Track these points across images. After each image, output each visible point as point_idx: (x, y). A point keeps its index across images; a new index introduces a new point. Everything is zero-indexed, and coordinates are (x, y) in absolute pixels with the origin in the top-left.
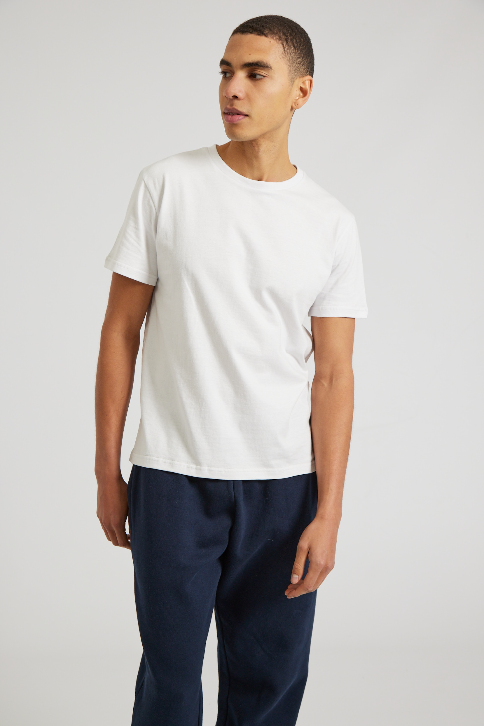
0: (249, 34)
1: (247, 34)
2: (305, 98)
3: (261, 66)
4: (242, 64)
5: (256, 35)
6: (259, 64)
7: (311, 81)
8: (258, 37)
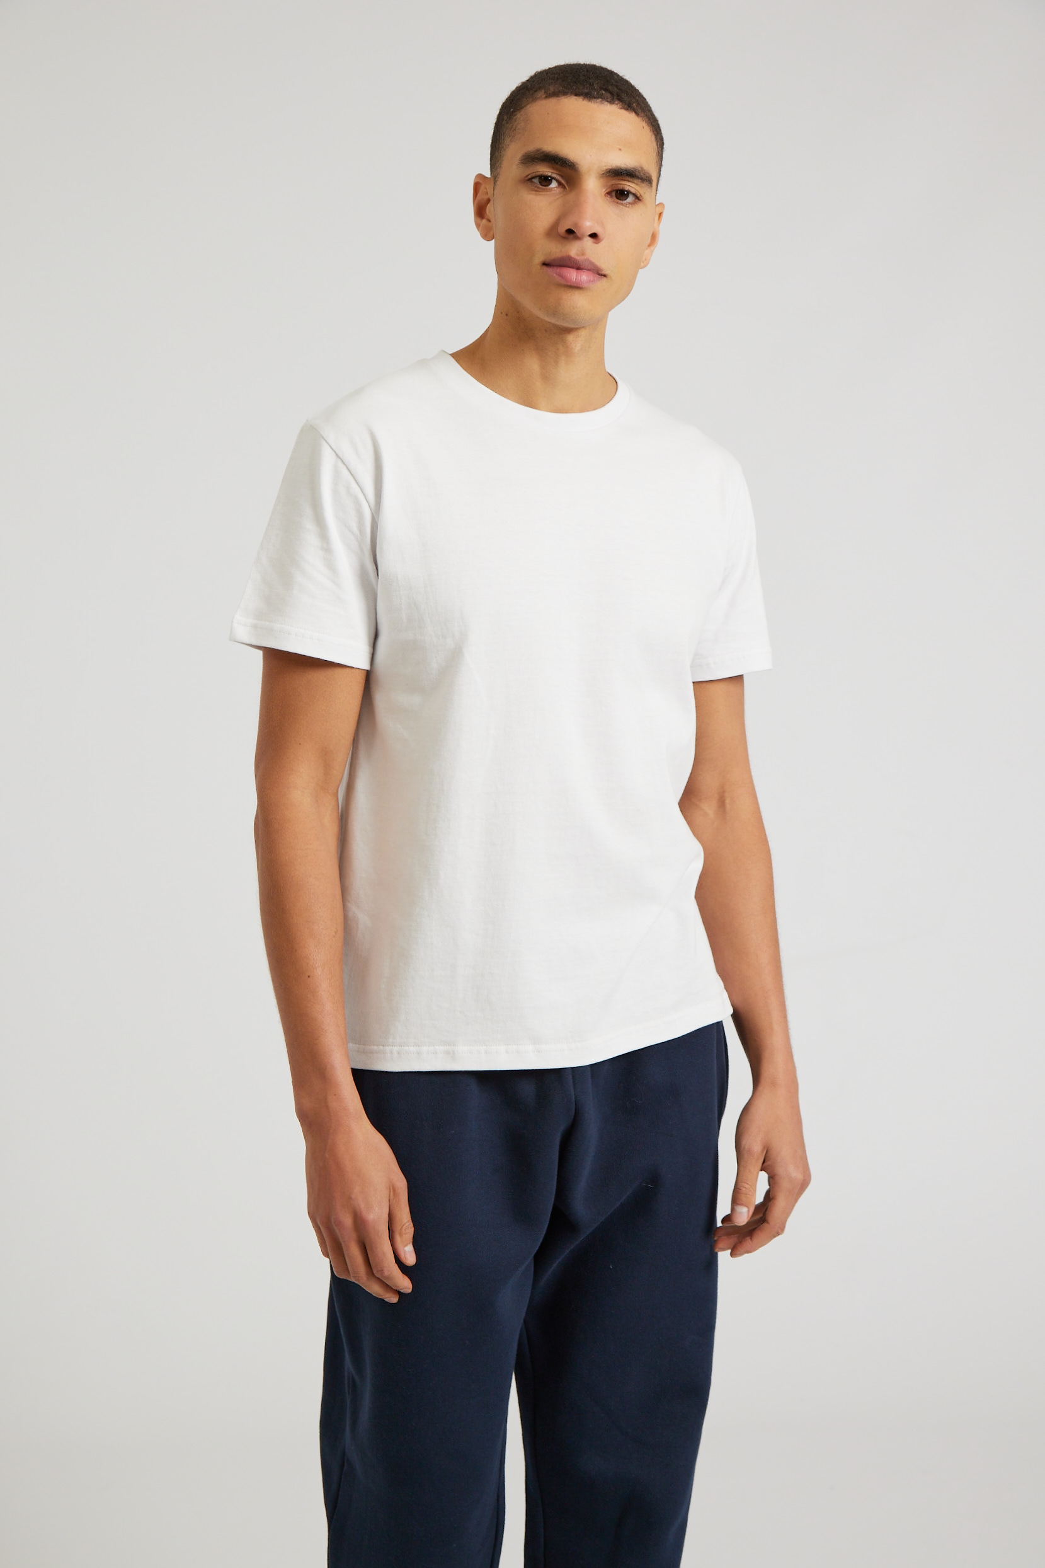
0: (606, 103)
1: (603, 103)
2: (652, 248)
3: (638, 178)
4: (605, 168)
5: (621, 108)
6: (637, 173)
7: (660, 214)
8: (623, 112)
